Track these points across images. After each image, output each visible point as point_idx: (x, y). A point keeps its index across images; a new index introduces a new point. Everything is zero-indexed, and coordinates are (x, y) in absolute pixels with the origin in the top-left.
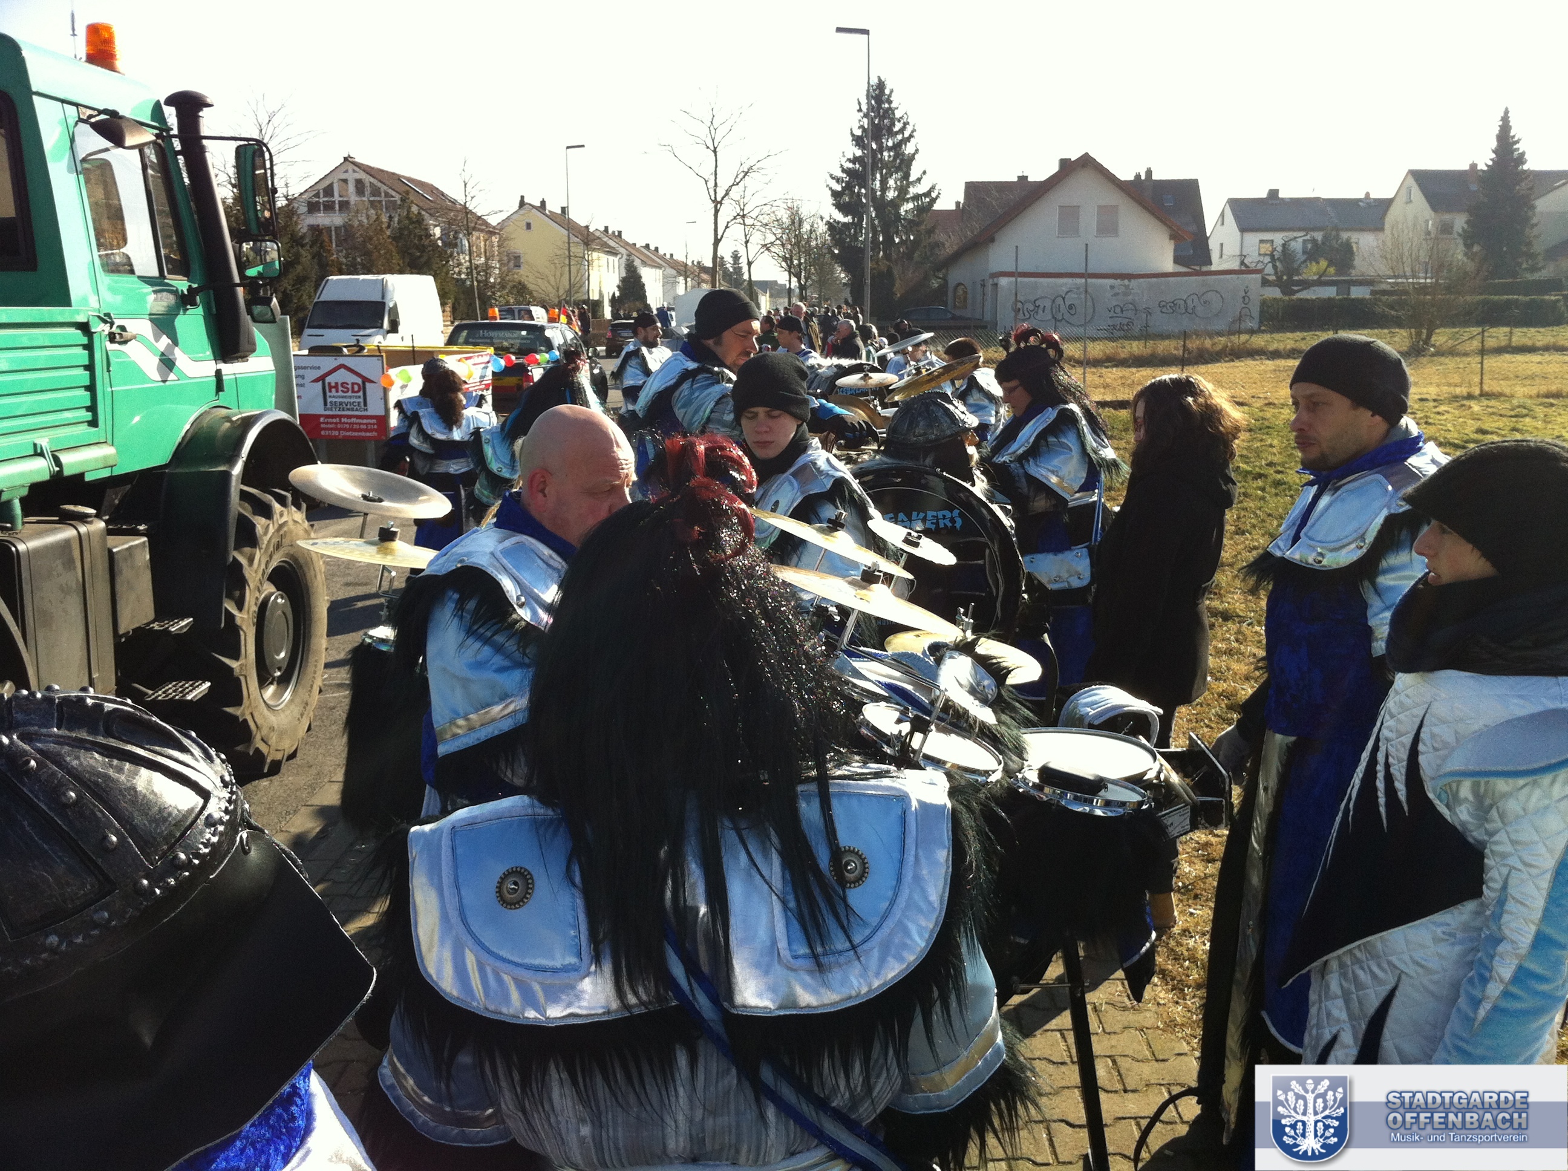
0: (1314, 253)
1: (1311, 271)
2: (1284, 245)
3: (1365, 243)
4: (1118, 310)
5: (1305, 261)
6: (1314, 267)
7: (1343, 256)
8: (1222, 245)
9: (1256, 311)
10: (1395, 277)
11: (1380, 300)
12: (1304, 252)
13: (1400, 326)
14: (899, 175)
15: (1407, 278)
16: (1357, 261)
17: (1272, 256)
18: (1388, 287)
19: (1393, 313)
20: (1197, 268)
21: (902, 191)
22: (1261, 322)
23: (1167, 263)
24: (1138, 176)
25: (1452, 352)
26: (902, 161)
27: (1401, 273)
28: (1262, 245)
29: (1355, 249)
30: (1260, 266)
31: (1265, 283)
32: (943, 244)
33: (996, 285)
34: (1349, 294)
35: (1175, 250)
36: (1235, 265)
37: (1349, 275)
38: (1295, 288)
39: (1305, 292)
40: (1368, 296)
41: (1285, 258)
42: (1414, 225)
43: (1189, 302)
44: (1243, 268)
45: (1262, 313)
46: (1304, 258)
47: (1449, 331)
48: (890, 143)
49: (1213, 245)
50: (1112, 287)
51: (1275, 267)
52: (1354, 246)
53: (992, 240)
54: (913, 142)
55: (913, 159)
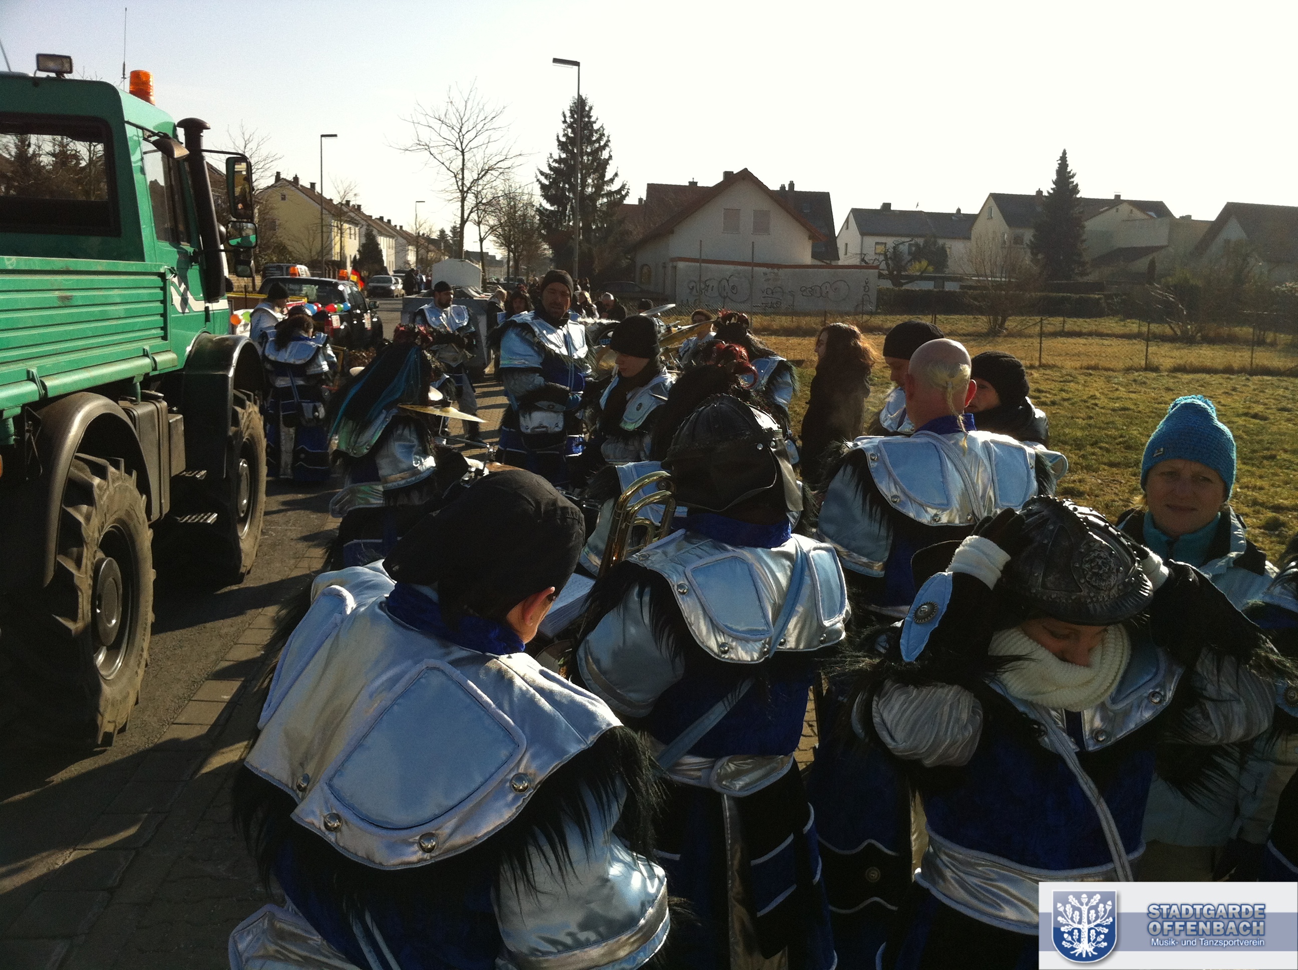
0: (918, 254)
1: (915, 268)
2: (894, 248)
3: (956, 249)
4: (770, 292)
5: (911, 260)
6: (917, 265)
7: (939, 258)
8: (847, 244)
9: (874, 299)
10: (978, 276)
11: (967, 293)
12: (910, 253)
13: (982, 314)
14: (596, 175)
15: (986, 276)
16: (950, 262)
17: (885, 255)
18: (974, 284)
19: (976, 303)
20: (828, 262)
21: (599, 187)
22: (877, 307)
23: (807, 258)
24: (783, 187)
25: (1020, 335)
26: (599, 164)
27: (983, 273)
28: (877, 247)
29: (948, 253)
30: (876, 263)
31: (881, 276)
32: (631, 232)
33: (675, 267)
34: (943, 288)
35: (813, 247)
36: (856, 261)
37: (943, 273)
38: (903, 281)
39: (910, 285)
40: (958, 290)
41: (894, 258)
42: (993, 239)
43: (823, 288)
44: (863, 264)
45: (878, 299)
46: (909, 258)
47: (1018, 318)
48: (589, 150)
49: (840, 244)
50: (765, 274)
51: (887, 264)
52: (948, 250)
53: (672, 232)
54: (608, 149)
55: (608, 163)
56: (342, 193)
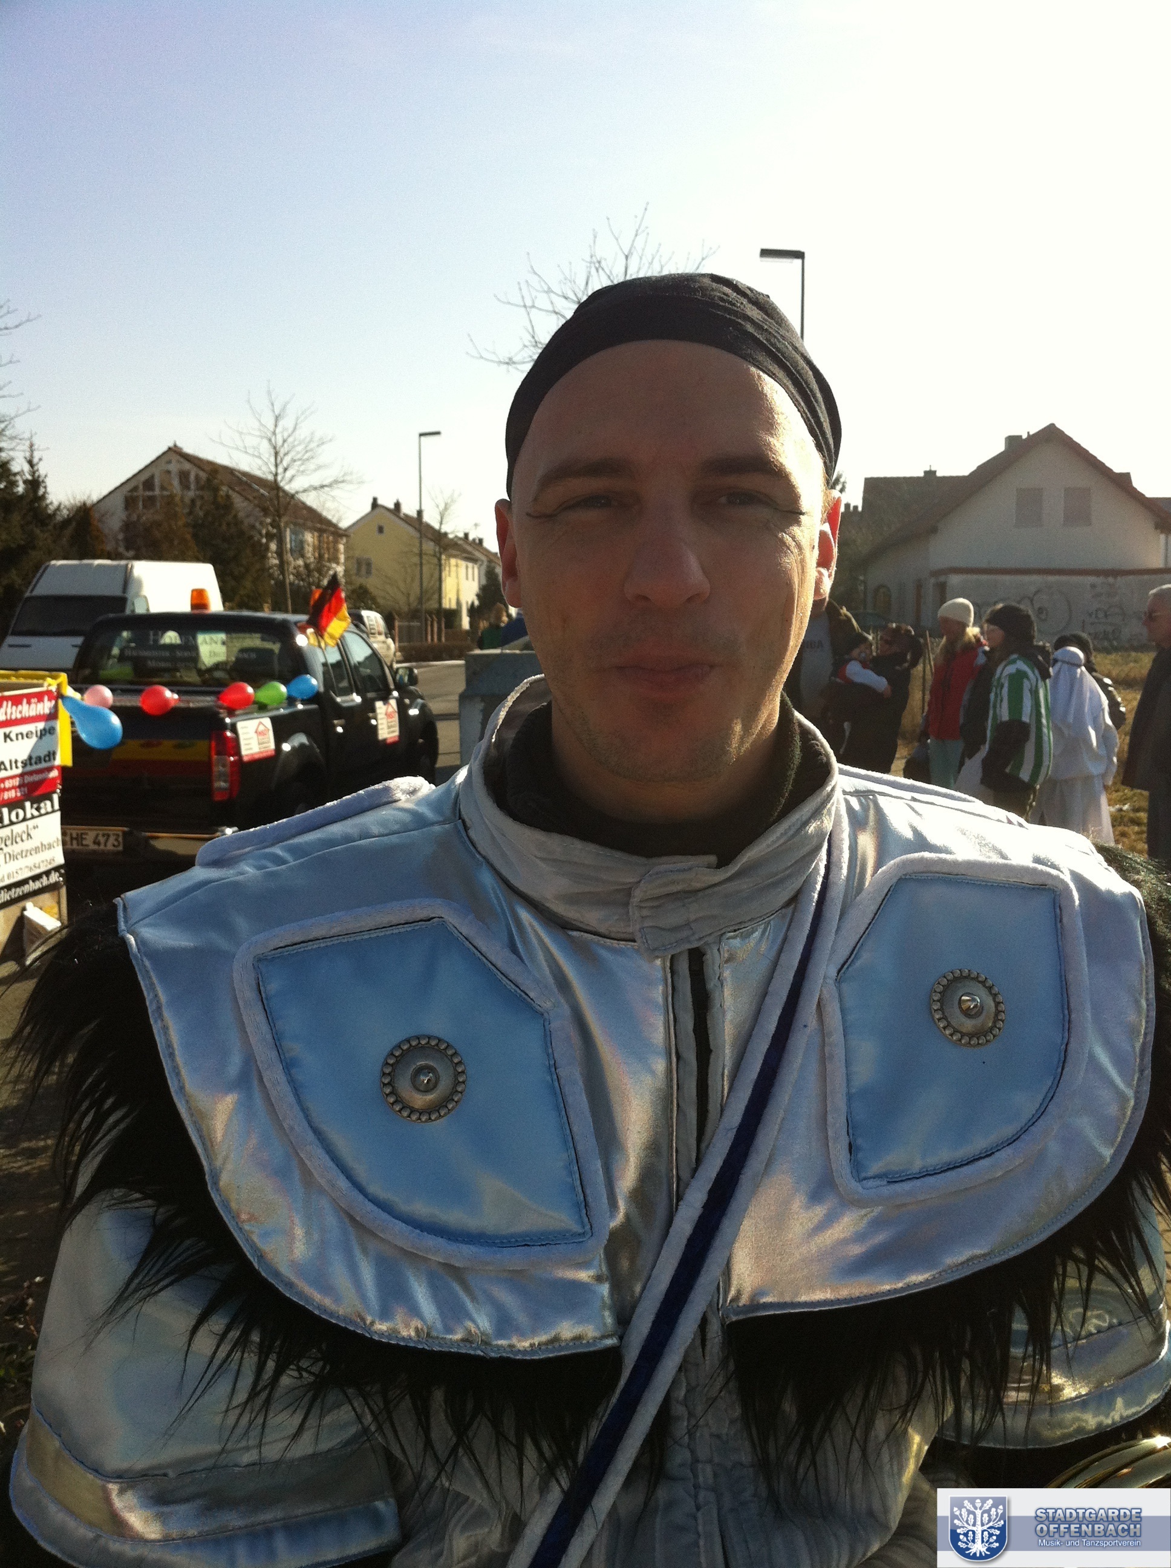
4: (1101, 614)
23: (1154, 559)
50: (1093, 586)
53: (934, 531)
56: (442, 507)
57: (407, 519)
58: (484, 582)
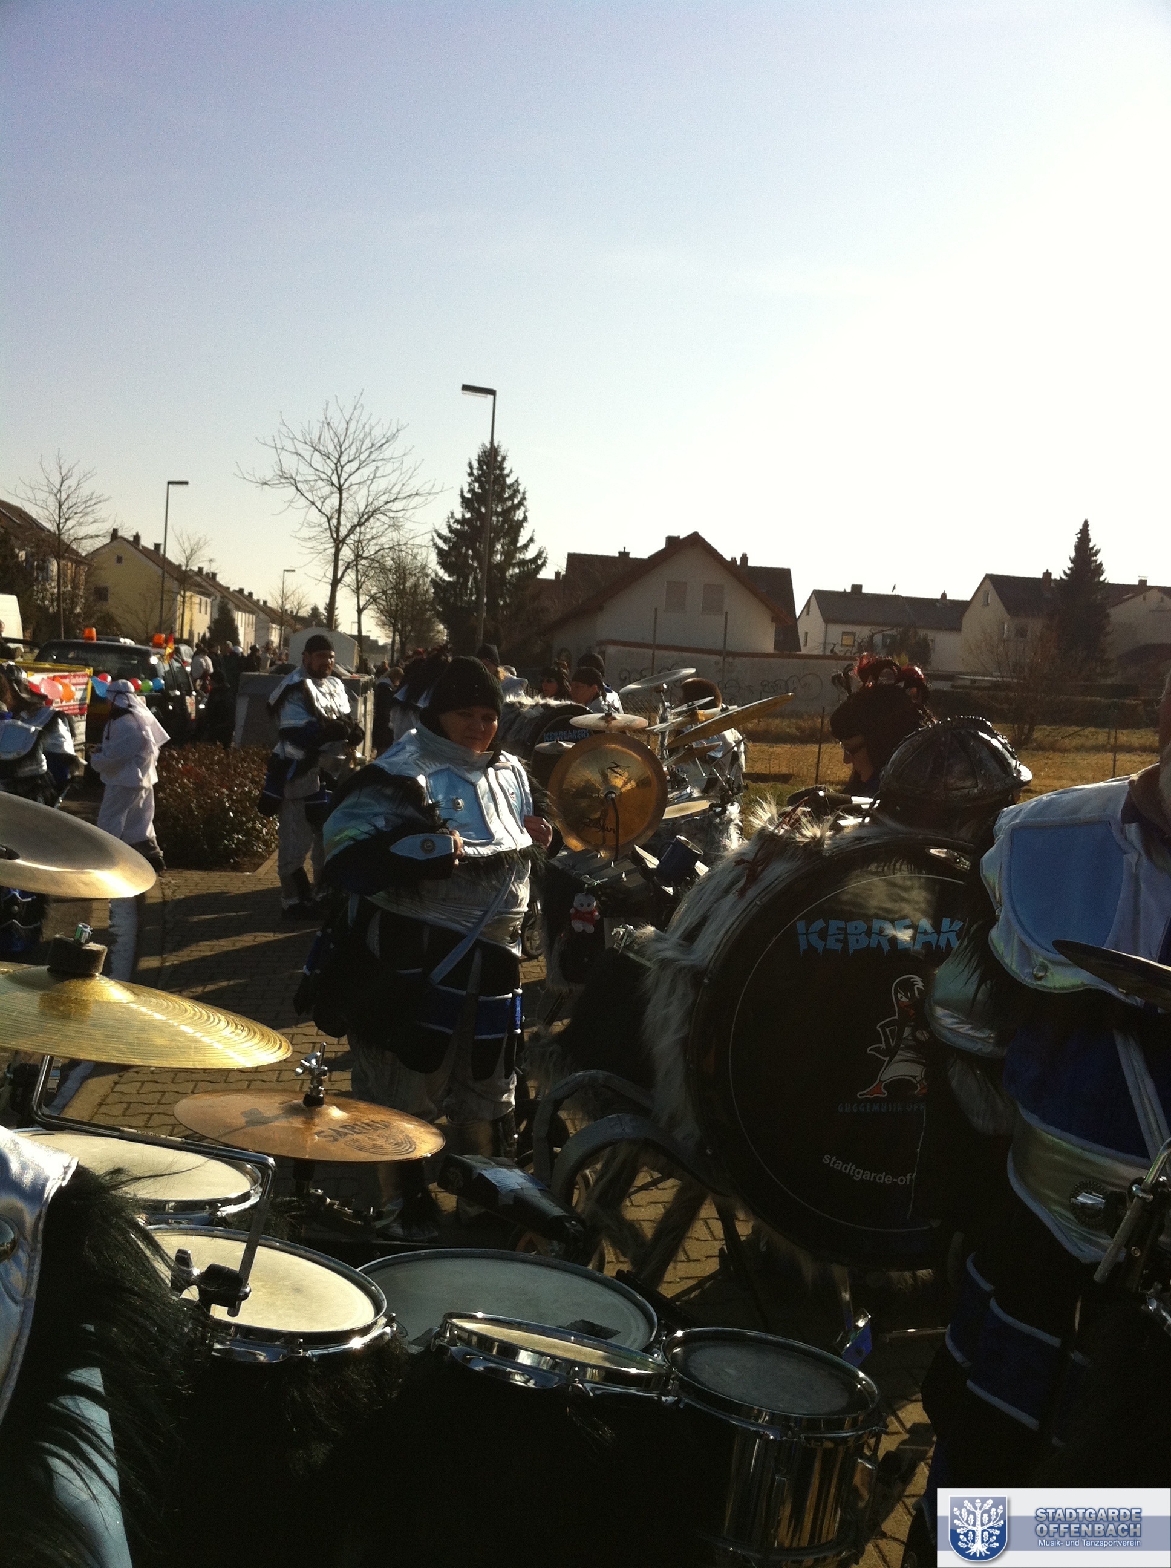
0: (895, 647)
2: (868, 638)
3: (942, 641)
7: (922, 654)
8: (808, 631)
10: (974, 674)
14: (507, 540)
16: (937, 658)
18: (970, 684)
19: (997, 706)
20: (790, 651)
21: (509, 554)
23: (769, 646)
24: (736, 558)
25: (1053, 748)
26: (510, 526)
28: (845, 637)
29: (932, 646)
32: (548, 610)
35: (776, 632)
36: (818, 652)
40: (949, 691)
42: (990, 627)
43: (789, 682)
44: (827, 654)
47: (1048, 728)
48: (499, 509)
49: (801, 633)
50: (717, 663)
52: (931, 643)
53: (601, 608)
54: (522, 509)
55: (522, 526)
56: (188, 552)
57: (145, 551)
58: (216, 616)
